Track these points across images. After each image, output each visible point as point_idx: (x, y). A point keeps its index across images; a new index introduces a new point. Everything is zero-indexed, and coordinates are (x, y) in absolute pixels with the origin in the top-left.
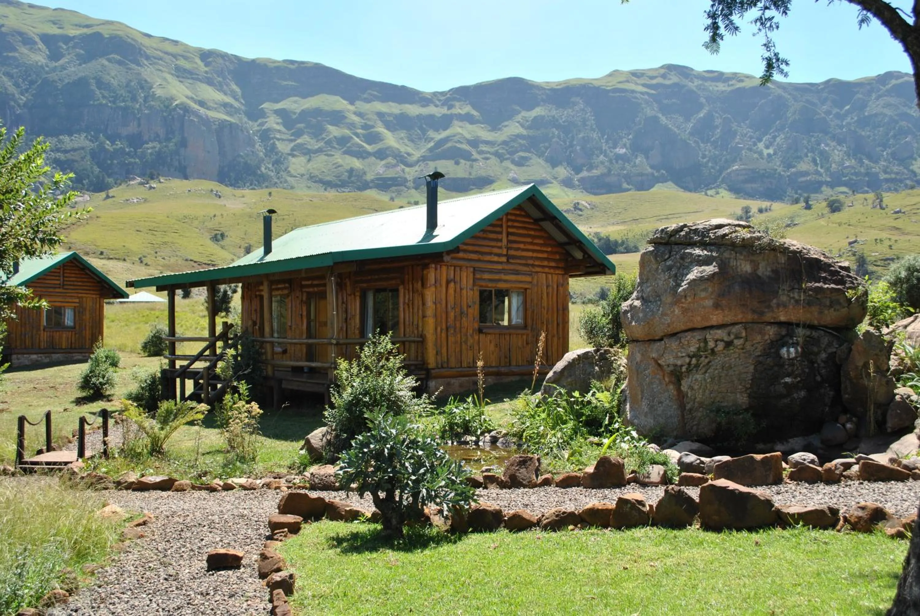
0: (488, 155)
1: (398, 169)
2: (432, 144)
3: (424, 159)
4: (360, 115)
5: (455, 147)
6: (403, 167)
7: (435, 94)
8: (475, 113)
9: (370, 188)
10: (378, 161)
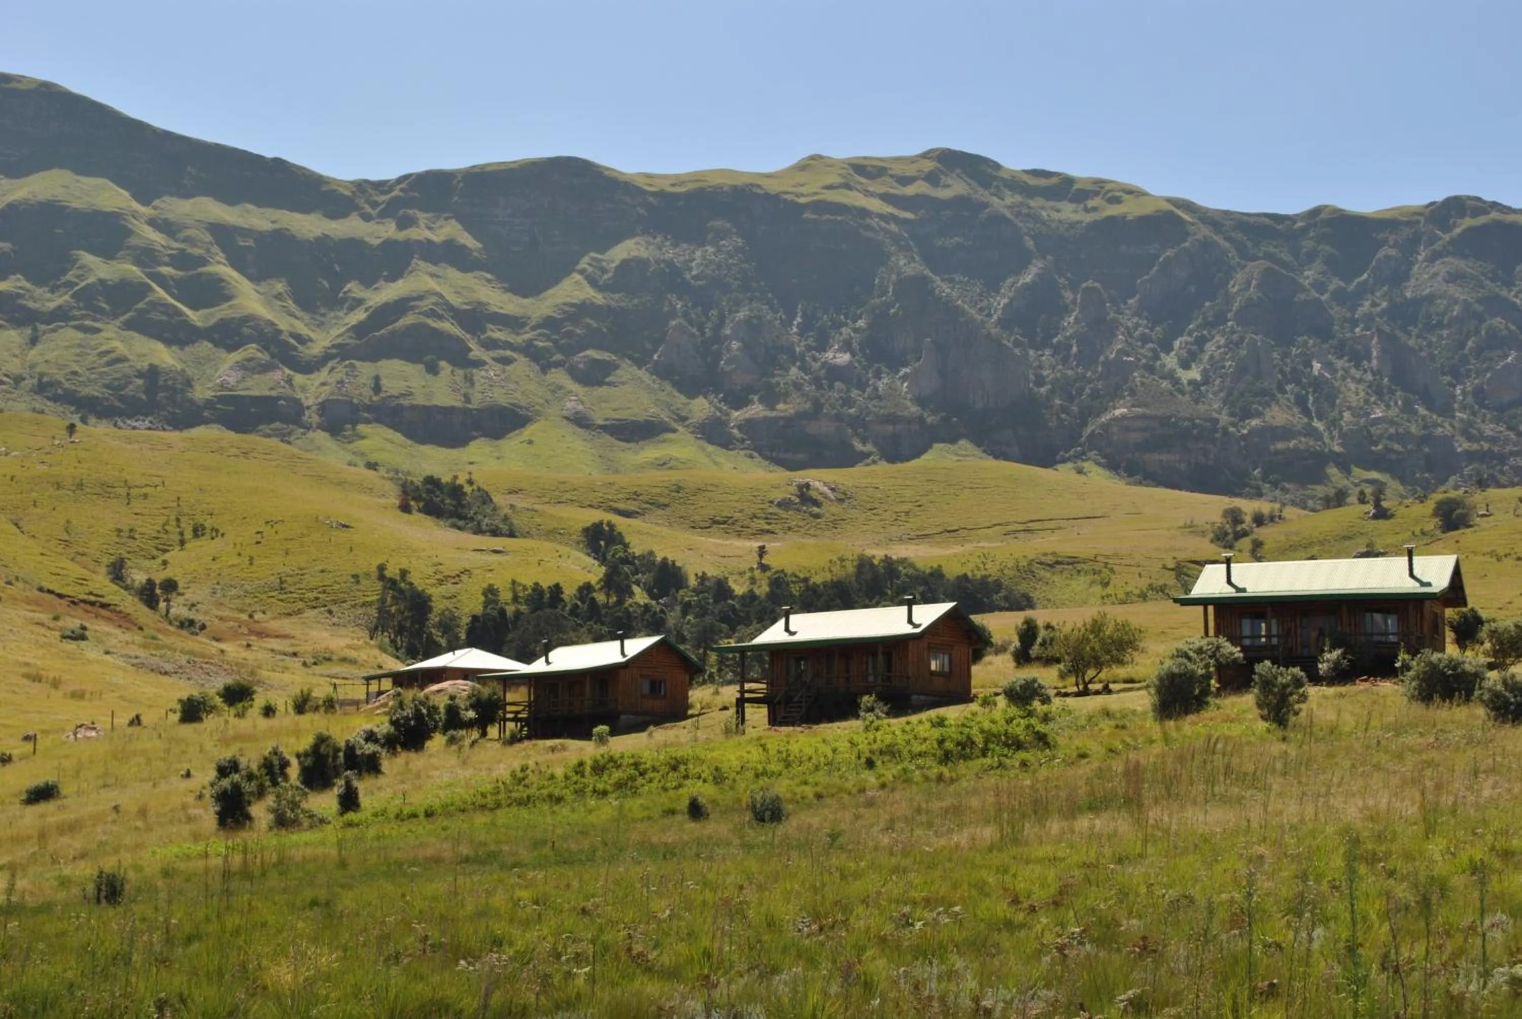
0: (508, 353)
1: (277, 375)
2: (359, 316)
3: (341, 352)
4: (166, 227)
5: (425, 326)
6: (288, 371)
7: (362, 186)
8: (467, 240)
9: (205, 422)
10: (222, 353)
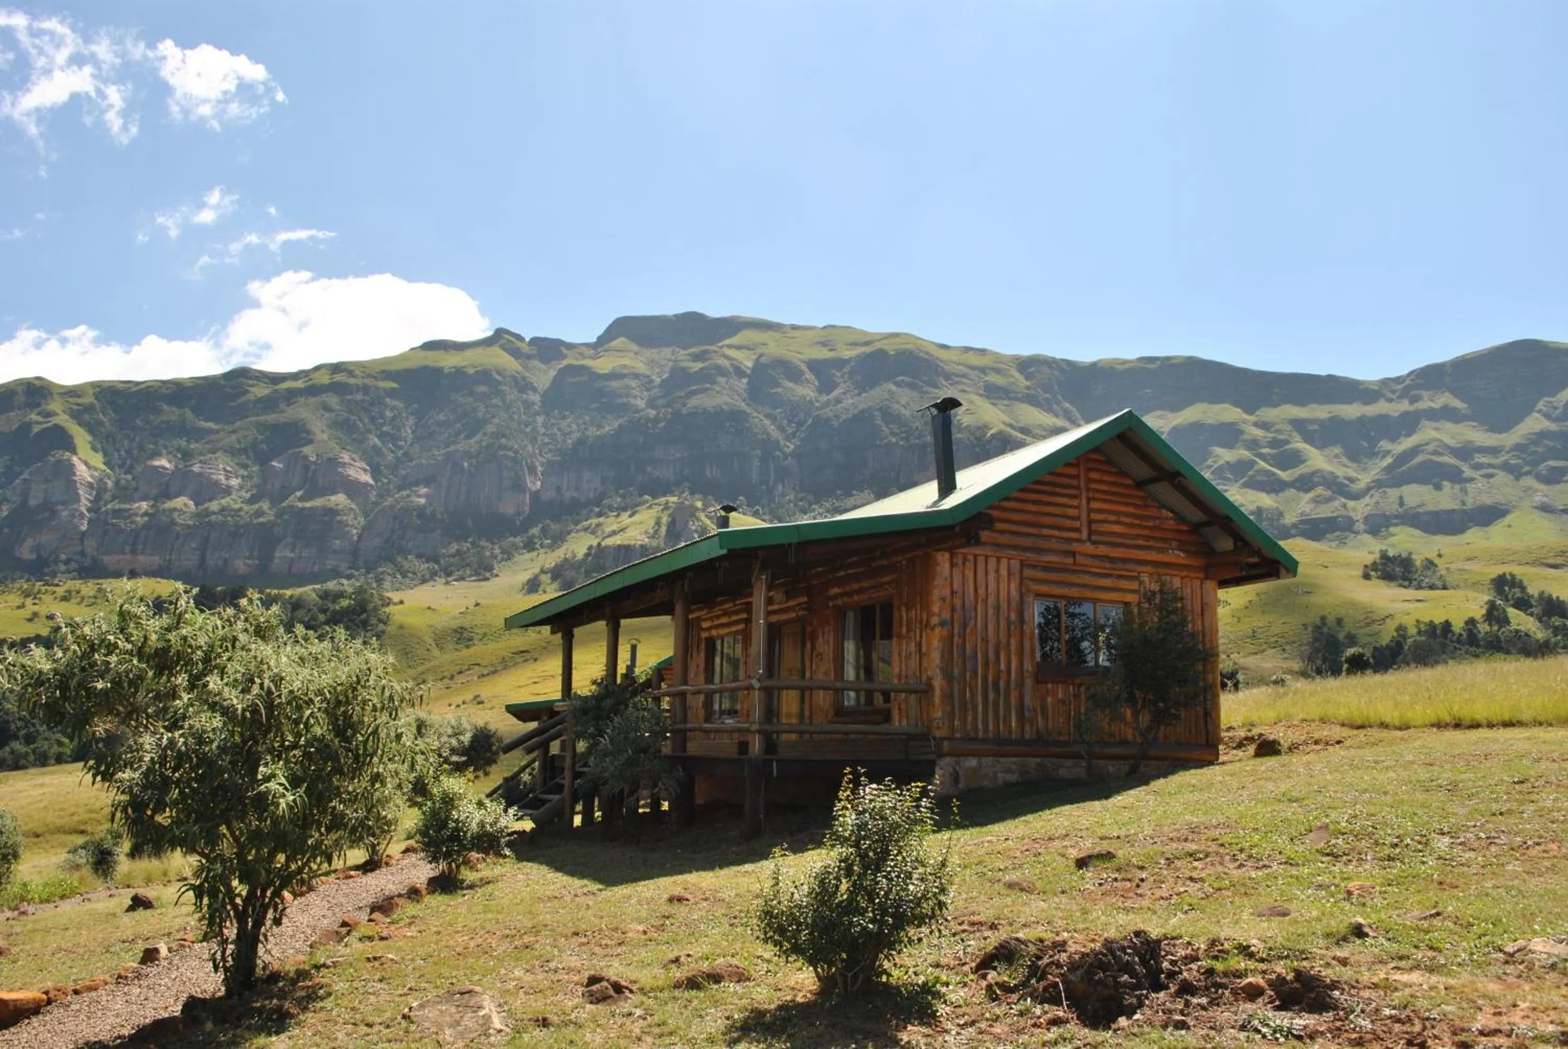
0: (1491, 471)
1: (1336, 504)
2: (1389, 460)
3: (1378, 484)
4: (1264, 426)
5: (1431, 461)
6: (1343, 500)
7: (1385, 382)
8: (1458, 404)
9: (1293, 536)
10: (1302, 494)
